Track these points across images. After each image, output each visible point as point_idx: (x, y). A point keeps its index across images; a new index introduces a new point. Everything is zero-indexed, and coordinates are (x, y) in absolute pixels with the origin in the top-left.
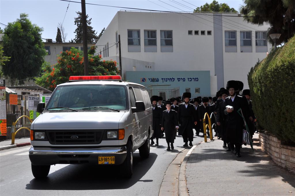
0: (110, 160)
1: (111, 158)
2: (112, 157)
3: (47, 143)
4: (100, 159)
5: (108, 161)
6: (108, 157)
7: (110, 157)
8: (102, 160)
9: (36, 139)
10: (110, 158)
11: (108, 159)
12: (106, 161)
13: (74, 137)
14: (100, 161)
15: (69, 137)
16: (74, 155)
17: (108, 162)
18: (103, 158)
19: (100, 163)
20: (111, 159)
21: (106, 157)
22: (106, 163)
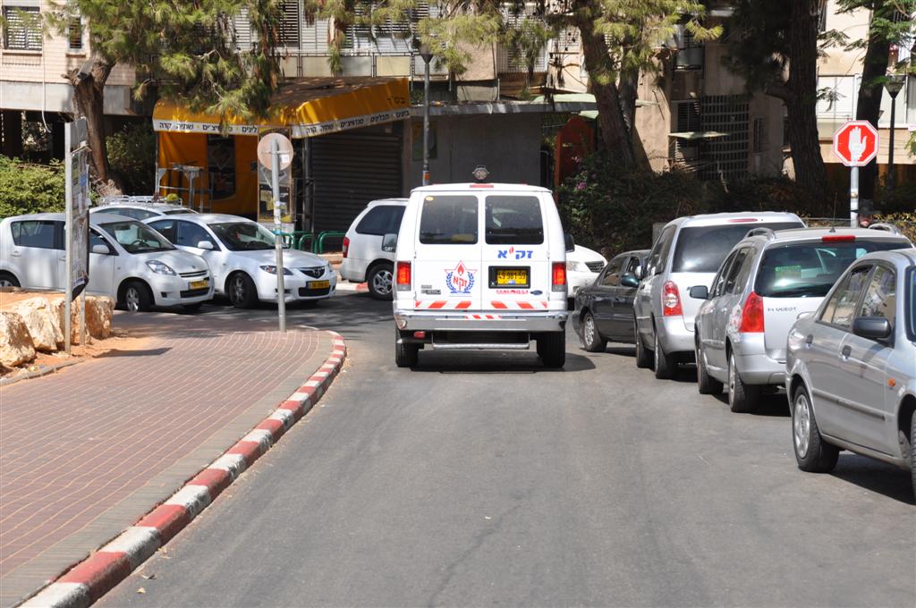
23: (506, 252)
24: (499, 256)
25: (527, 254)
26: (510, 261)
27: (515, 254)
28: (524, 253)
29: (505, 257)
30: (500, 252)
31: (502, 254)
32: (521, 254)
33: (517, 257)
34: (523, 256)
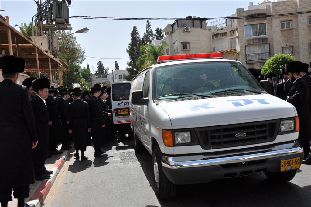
0: (294, 163)
1: (296, 160)
2: (297, 158)
3: (198, 149)
4: (283, 164)
5: (292, 165)
6: (291, 160)
7: (294, 159)
8: (285, 164)
9: (177, 144)
10: (294, 161)
11: (292, 163)
12: (289, 166)
13: (240, 135)
14: (282, 166)
15: (233, 136)
16: (243, 162)
17: (292, 167)
18: (286, 161)
19: (283, 169)
20: (296, 162)
21: (289, 160)
22: (289, 168)
23: (120, 103)
24: (118, 105)
25: (127, 103)
26: (122, 106)
27: (123, 104)
28: (126, 103)
29: (120, 105)
30: (118, 103)
31: (119, 104)
32: (125, 104)
33: (124, 105)
34: (126, 104)
